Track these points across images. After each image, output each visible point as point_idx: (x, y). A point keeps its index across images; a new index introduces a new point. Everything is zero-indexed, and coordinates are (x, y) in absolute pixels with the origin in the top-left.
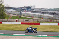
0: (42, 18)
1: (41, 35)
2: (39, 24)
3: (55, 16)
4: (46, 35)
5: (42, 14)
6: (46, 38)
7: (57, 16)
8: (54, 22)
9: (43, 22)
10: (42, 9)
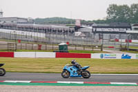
0: (19, 41)
1: (16, 82)
2: (11, 55)
3: (48, 35)
4: (29, 82)
5: (19, 33)
6: (28, 86)
7: (55, 35)
8: (46, 50)
9: (21, 49)
10: (18, 18)
